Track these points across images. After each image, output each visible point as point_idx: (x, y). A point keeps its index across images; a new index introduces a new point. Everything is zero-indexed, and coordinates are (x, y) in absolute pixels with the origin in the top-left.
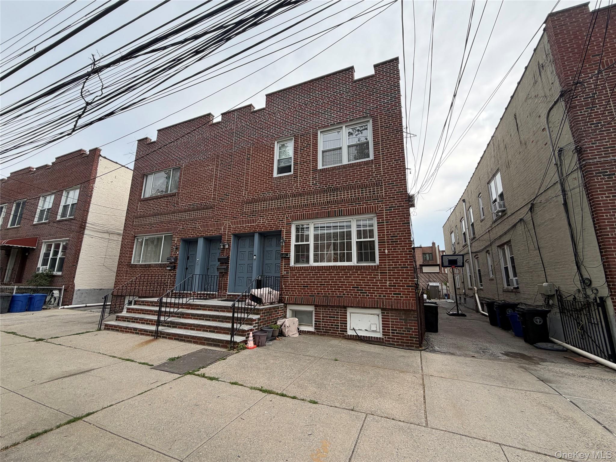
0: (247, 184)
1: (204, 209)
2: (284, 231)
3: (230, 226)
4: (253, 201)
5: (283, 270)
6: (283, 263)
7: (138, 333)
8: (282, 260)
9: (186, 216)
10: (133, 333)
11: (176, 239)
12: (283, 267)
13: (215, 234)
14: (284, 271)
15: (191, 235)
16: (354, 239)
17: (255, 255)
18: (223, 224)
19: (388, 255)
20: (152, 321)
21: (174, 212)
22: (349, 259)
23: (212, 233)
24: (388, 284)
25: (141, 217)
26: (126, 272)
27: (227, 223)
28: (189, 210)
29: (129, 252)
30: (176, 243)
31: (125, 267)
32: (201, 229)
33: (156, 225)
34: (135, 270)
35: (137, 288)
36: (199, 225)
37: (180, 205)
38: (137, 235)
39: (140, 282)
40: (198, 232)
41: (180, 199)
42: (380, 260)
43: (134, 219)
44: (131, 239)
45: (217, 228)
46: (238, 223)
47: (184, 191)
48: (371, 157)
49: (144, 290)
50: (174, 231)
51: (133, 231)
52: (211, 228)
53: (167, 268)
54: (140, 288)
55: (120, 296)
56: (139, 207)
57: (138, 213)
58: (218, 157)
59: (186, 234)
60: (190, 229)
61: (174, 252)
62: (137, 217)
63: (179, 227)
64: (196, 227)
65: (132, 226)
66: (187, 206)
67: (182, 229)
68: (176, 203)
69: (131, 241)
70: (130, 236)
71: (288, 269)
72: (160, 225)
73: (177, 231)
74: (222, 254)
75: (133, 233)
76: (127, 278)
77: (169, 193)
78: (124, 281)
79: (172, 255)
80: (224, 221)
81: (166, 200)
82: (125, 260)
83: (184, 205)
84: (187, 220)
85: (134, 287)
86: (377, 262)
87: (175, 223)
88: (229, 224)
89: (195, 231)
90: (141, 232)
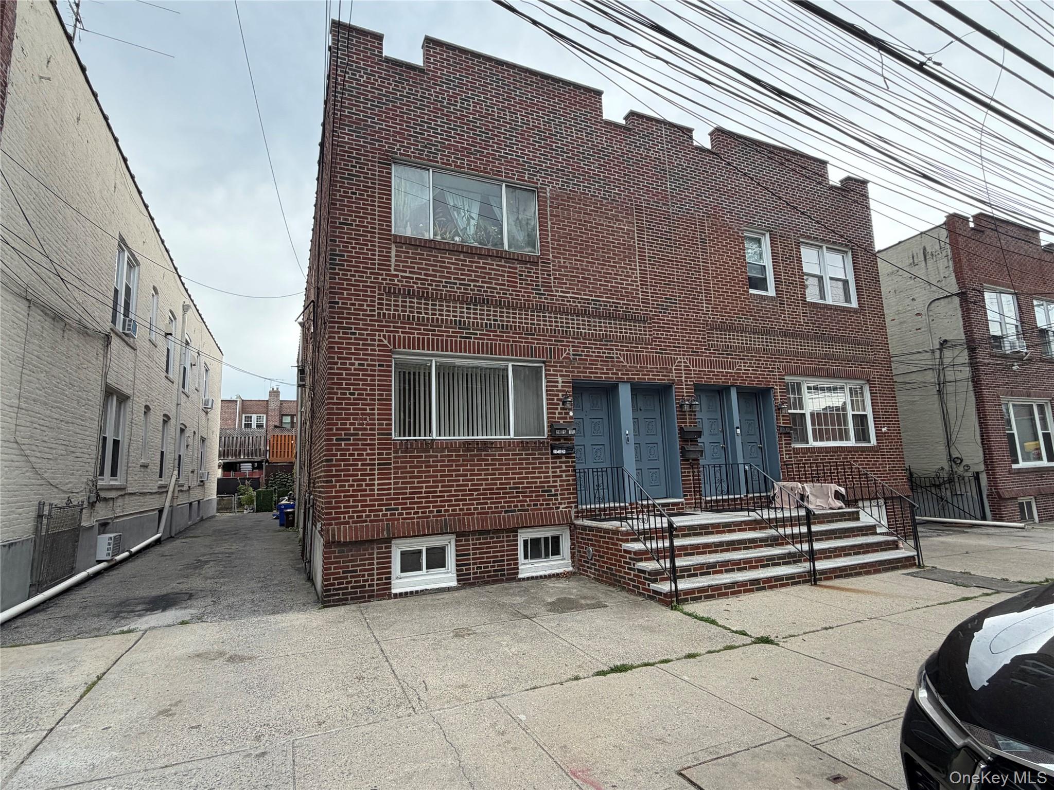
0: (707, 290)
1: (625, 320)
2: (777, 389)
3: (688, 367)
4: (722, 328)
5: (784, 453)
6: (784, 442)
7: (764, 588)
8: (781, 437)
9: (580, 325)
10: (751, 591)
11: (560, 379)
12: (784, 449)
13: (659, 379)
14: (786, 454)
15: (600, 374)
16: (850, 413)
17: (737, 428)
18: (672, 361)
19: (885, 433)
20: (751, 562)
21: (542, 308)
22: (848, 439)
23: (654, 377)
24: (887, 469)
25: (410, 294)
26: (379, 464)
27: (682, 360)
28: (585, 313)
29: (377, 402)
30: (560, 388)
31: (370, 449)
32: (626, 364)
33: (485, 332)
34: (421, 457)
35: (448, 511)
36: (620, 354)
37: (557, 294)
38: (402, 350)
39: (455, 491)
40: (619, 370)
41: (555, 278)
42: (877, 440)
43: (379, 294)
44: (379, 361)
45: (663, 368)
46: (703, 363)
47: (562, 261)
48: (854, 304)
49: (478, 514)
50: (551, 358)
51: (384, 336)
52: (649, 366)
53: (555, 452)
54: (460, 510)
55: (372, 541)
56: (393, 260)
57: (396, 279)
58: (639, 209)
59: (588, 371)
60: (597, 361)
61: (559, 410)
62: (394, 293)
63: (565, 350)
64: (613, 358)
65: (376, 318)
66: (579, 303)
67: (573, 355)
68: (542, 286)
69: (379, 365)
70: (372, 350)
71: (790, 451)
72: (498, 333)
73: (559, 358)
74: (683, 423)
75: (386, 342)
76: (390, 484)
77: (512, 250)
78: (376, 492)
79: (554, 418)
80: (675, 354)
81: (505, 267)
82: (362, 424)
83: (569, 295)
84: (583, 335)
85: (431, 509)
86: (873, 441)
87: (549, 336)
88: (685, 362)
89: (612, 366)
90: (421, 344)
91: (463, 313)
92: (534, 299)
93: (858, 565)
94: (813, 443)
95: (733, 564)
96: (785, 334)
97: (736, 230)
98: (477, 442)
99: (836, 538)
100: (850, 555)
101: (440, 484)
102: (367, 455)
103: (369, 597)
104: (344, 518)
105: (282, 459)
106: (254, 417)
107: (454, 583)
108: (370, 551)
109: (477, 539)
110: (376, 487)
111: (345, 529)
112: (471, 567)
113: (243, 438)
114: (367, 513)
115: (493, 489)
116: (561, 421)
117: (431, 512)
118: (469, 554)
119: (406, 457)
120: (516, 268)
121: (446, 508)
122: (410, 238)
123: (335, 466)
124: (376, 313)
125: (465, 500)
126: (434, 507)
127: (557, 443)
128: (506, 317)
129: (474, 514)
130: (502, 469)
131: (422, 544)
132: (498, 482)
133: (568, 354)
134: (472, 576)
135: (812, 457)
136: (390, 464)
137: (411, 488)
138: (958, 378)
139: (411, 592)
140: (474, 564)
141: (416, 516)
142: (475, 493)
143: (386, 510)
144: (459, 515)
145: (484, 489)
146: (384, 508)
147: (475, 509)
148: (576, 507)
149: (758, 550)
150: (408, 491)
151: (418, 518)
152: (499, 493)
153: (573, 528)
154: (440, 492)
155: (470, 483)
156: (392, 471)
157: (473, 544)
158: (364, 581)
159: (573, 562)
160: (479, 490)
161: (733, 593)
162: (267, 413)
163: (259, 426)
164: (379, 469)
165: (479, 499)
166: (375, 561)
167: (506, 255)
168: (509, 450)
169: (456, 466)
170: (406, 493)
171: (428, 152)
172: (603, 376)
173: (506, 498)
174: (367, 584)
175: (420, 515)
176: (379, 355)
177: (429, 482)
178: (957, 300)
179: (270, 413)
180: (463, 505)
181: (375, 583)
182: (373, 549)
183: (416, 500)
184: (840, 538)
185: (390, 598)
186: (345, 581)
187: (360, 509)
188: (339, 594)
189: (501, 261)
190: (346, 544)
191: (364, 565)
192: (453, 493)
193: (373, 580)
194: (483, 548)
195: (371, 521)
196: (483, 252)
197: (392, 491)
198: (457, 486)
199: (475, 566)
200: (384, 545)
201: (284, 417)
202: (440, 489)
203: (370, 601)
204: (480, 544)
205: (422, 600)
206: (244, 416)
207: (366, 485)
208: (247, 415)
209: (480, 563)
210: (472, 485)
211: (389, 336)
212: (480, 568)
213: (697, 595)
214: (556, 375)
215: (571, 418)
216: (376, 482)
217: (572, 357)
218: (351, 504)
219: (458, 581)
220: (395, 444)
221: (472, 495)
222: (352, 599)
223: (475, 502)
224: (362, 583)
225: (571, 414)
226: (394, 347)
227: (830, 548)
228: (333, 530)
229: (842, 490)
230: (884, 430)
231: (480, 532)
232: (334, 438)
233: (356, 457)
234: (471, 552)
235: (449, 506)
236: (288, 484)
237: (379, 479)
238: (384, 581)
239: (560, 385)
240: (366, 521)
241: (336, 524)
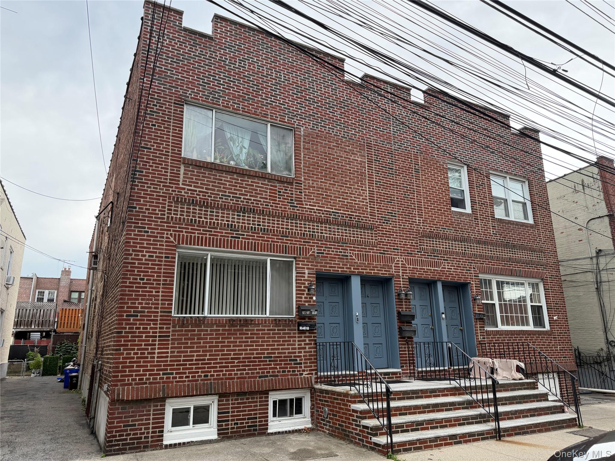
0: (420, 209)
1: (357, 228)
2: (473, 284)
3: (404, 264)
4: (430, 236)
5: (479, 334)
6: (478, 326)
7: (460, 442)
8: (477, 322)
9: (323, 231)
10: (450, 444)
11: (306, 271)
12: (479, 331)
13: (383, 273)
14: (481, 335)
15: (337, 268)
16: (529, 304)
17: (443, 313)
18: (392, 260)
19: (556, 321)
20: (451, 421)
21: (294, 217)
22: (528, 324)
23: (378, 271)
24: (559, 349)
25: (194, 203)
26: (160, 336)
27: (400, 259)
28: (327, 222)
29: (161, 286)
30: (306, 278)
31: (154, 324)
32: (357, 261)
33: (250, 234)
34: (194, 331)
35: (213, 375)
36: (353, 253)
37: (307, 207)
38: (185, 245)
39: (220, 359)
40: (352, 266)
41: (305, 195)
42: (550, 326)
43: (169, 202)
44: (166, 253)
45: (385, 265)
46: (416, 262)
47: (311, 182)
48: (531, 221)
49: (238, 378)
50: (300, 254)
51: (171, 235)
52: (374, 263)
53: (301, 328)
54: (223, 375)
55: (149, 400)
56: (182, 176)
57: (183, 191)
58: (369, 146)
59: (328, 265)
60: (335, 258)
61: (305, 296)
62: (181, 201)
63: (311, 249)
64: (347, 256)
65: (165, 220)
66: (323, 214)
67: (317, 253)
68: (296, 201)
69: (166, 257)
70: (160, 245)
71: (484, 333)
72: (261, 235)
73: (306, 255)
74: (400, 308)
75: (172, 239)
76: (167, 353)
77: (274, 173)
78: (156, 359)
79: (301, 301)
80: (394, 255)
81: (268, 185)
82: (148, 304)
83: (315, 208)
84: (325, 238)
85: (200, 374)
86: (547, 327)
87: (300, 238)
88: (402, 261)
89: (346, 262)
90: (200, 241)
91: (233, 218)
92: (289, 210)
93: (533, 424)
94: (501, 327)
95: (437, 423)
96: (479, 242)
97: (442, 163)
98: (240, 319)
99: (517, 403)
100: (527, 416)
101: (208, 354)
102: (151, 328)
103: (145, 447)
104: (128, 380)
105: (68, 330)
106: (47, 292)
107: (215, 437)
108: (148, 408)
109: (236, 400)
110: (156, 355)
111: (128, 389)
112: (230, 423)
113: (35, 310)
114: (147, 377)
115: (250, 358)
116: (307, 304)
117: (199, 376)
118: (228, 412)
119: (182, 331)
120: (276, 187)
121: (212, 373)
122: (196, 161)
123: (123, 337)
124: (166, 217)
125: (228, 367)
126: (202, 372)
127: (303, 321)
128: (266, 223)
129: (234, 378)
130: (259, 342)
131: (190, 403)
132: (255, 352)
133: (314, 252)
134: (230, 430)
135: (500, 338)
136: (169, 336)
137: (184, 356)
138: (610, 279)
139: (180, 444)
140: (232, 420)
141: (187, 379)
142: (236, 361)
143: (163, 374)
144: (222, 379)
145: (244, 358)
146: (161, 373)
147: (235, 374)
148: (316, 374)
149: (457, 411)
150: (182, 359)
151: (188, 381)
152: (256, 362)
153: (313, 391)
154: (208, 360)
155: (232, 353)
156: (170, 342)
157: (232, 404)
158: (141, 434)
159: (312, 420)
160: (239, 358)
161: (437, 446)
162: (58, 290)
163: (50, 300)
164: (159, 340)
165: (239, 366)
166: (151, 417)
167: (269, 176)
168: (265, 326)
169: (222, 338)
170: (180, 361)
171: (212, 97)
172: (340, 270)
173: (260, 365)
174: (143, 436)
175: (190, 379)
176: (166, 249)
177: (199, 351)
178: (607, 220)
179: (61, 289)
180: (226, 371)
181: (150, 435)
182: (150, 406)
183: (188, 366)
184: (520, 403)
185: (161, 448)
186: (125, 433)
187: (141, 373)
188: (119, 445)
189: (265, 181)
190: (128, 402)
191: (142, 420)
192: (218, 361)
193: (148, 433)
194: (240, 407)
195: (150, 383)
196: (251, 174)
197: (169, 359)
198: (222, 355)
199: (233, 422)
200: (159, 404)
201: (73, 294)
202: (208, 357)
203: (144, 451)
204: (238, 403)
205: (188, 449)
206: (37, 291)
207: (148, 353)
208: (40, 290)
209: (237, 420)
210: (234, 354)
211: (175, 235)
212: (237, 424)
213: (408, 447)
214: (304, 268)
215: (314, 301)
216: (157, 351)
217: (316, 254)
218: (135, 368)
219: (219, 434)
220: (174, 320)
221: (234, 362)
222: (130, 449)
223: (235, 369)
224: (139, 436)
225: (314, 298)
226: (179, 243)
227: (512, 411)
228: (119, 390)
229: (522, 365)
230: (555, 318)
231: (238, 394)
232: (125, 314)
233: (141, 330)
234: (230, 410)
235: (214, 371)
236: (72, 352)
237: (159, 349)
238: (158, 434)
239: (306, 275)
240: (146, 383)
241: (121, 385)
